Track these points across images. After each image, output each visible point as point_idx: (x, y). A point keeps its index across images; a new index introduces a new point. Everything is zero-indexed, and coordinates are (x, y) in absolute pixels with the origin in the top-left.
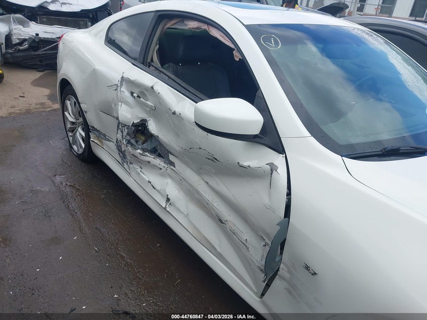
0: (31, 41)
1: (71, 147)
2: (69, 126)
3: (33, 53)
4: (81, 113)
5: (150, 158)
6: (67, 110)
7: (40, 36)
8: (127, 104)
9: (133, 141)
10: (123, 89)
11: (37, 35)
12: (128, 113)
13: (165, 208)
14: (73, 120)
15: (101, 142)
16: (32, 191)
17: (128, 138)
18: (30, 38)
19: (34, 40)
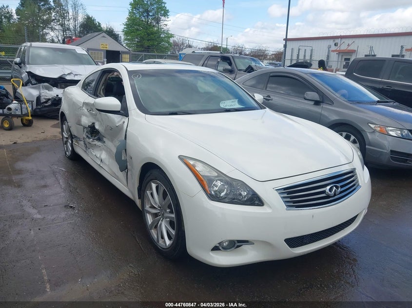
0: (53, 99)
1: (66, 153)
2: (65, 140)
3: (54, 108)
4: (69, 131)
5: (96, 143)
6: (64, 132)
7: (59, 96)
8: (86, 115)
9: (89, 136)
10: (84, 108)
11: (57, 96)
12: (86, 121)
13: (100, 165)
14: (67, 136)
15: (78, 143)
16: (38, 170)
17: (87, 134)
18: (53, 98)
19: (55, 99)
